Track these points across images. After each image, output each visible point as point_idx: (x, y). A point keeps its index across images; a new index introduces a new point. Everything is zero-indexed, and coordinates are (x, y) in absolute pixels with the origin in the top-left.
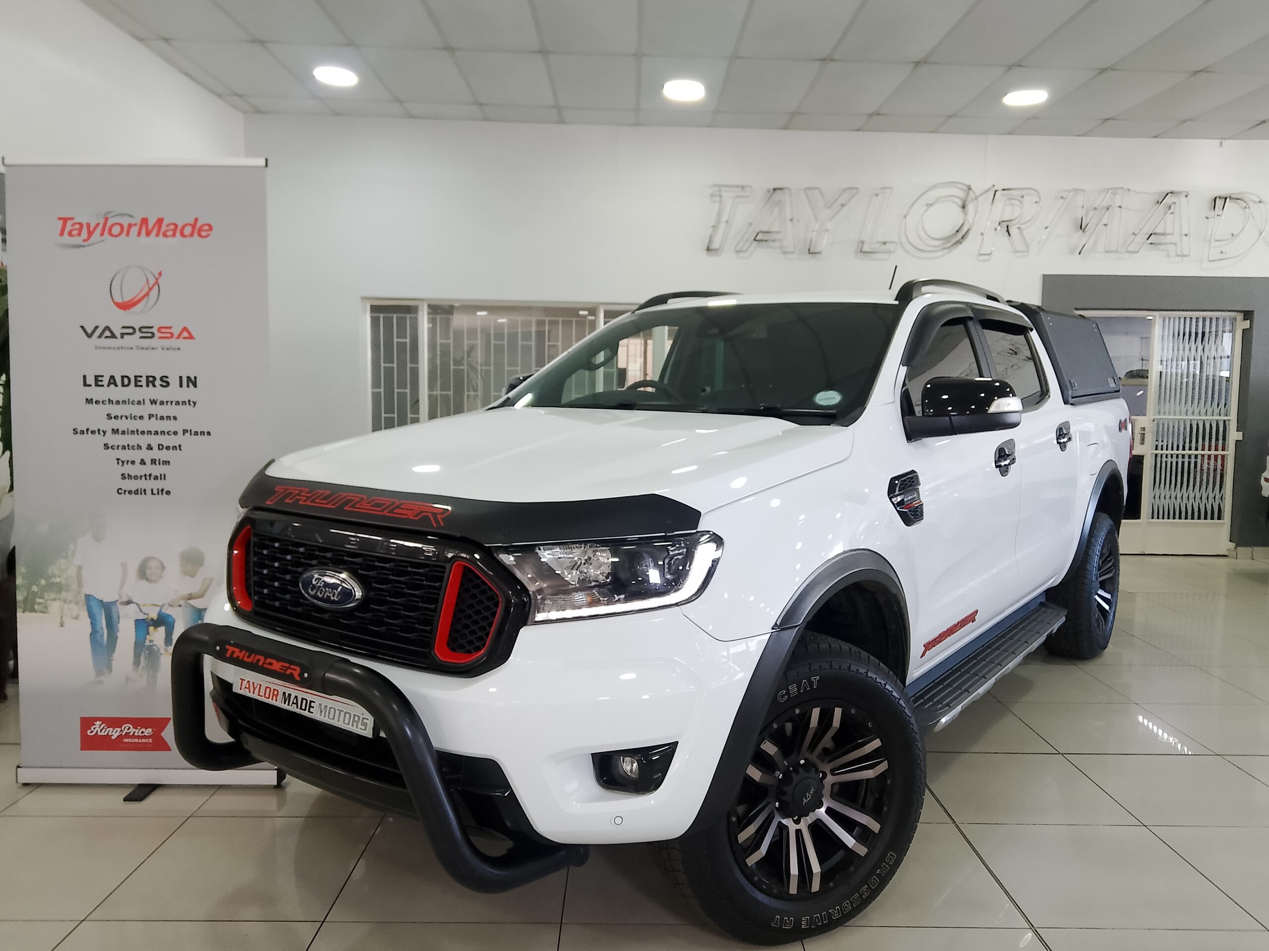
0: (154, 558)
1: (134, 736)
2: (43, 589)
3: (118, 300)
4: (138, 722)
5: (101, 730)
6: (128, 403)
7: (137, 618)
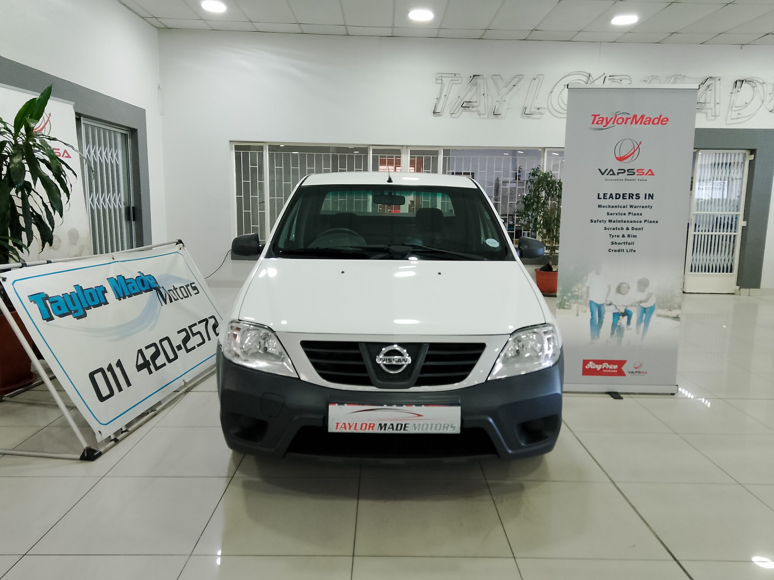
0: (625, 283)
1: (608, 369)
2: (569, 298)
3: (618, 156)
4: (610, 362)
5: (592, 366)
6: (618, 207)
7: (614, 312)
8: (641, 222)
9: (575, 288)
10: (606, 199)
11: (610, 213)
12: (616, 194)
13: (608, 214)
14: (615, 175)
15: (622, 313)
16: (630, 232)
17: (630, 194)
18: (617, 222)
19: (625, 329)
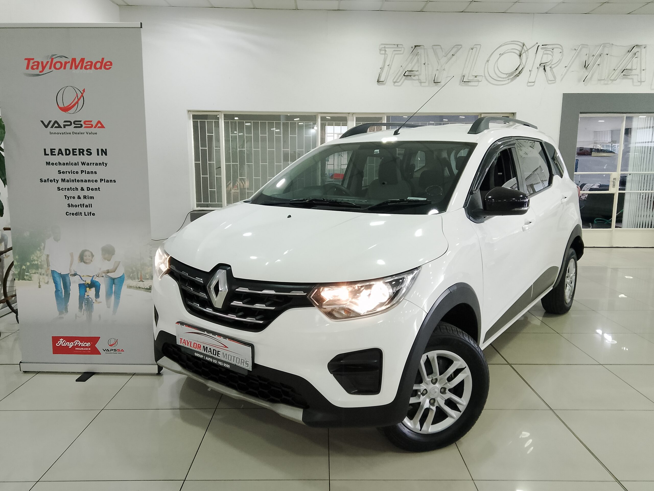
0: (88, 251)
1: (81, 347)
2: (28, 268)
3: (61, 105)
4: (83, 339)
5: (63, 343)
6: (70, 165)
7: (79, 283)
8: (96, 181)
9: (33, 257)
10: (55, 155)
11: (61, 172)
12: (66, 150)
13: (59, 172)
14: (62, 128)
15: (88, 283)
16: (86, 193)
17: (79, 150)
18: (70, 182)
19: (94, 303)
